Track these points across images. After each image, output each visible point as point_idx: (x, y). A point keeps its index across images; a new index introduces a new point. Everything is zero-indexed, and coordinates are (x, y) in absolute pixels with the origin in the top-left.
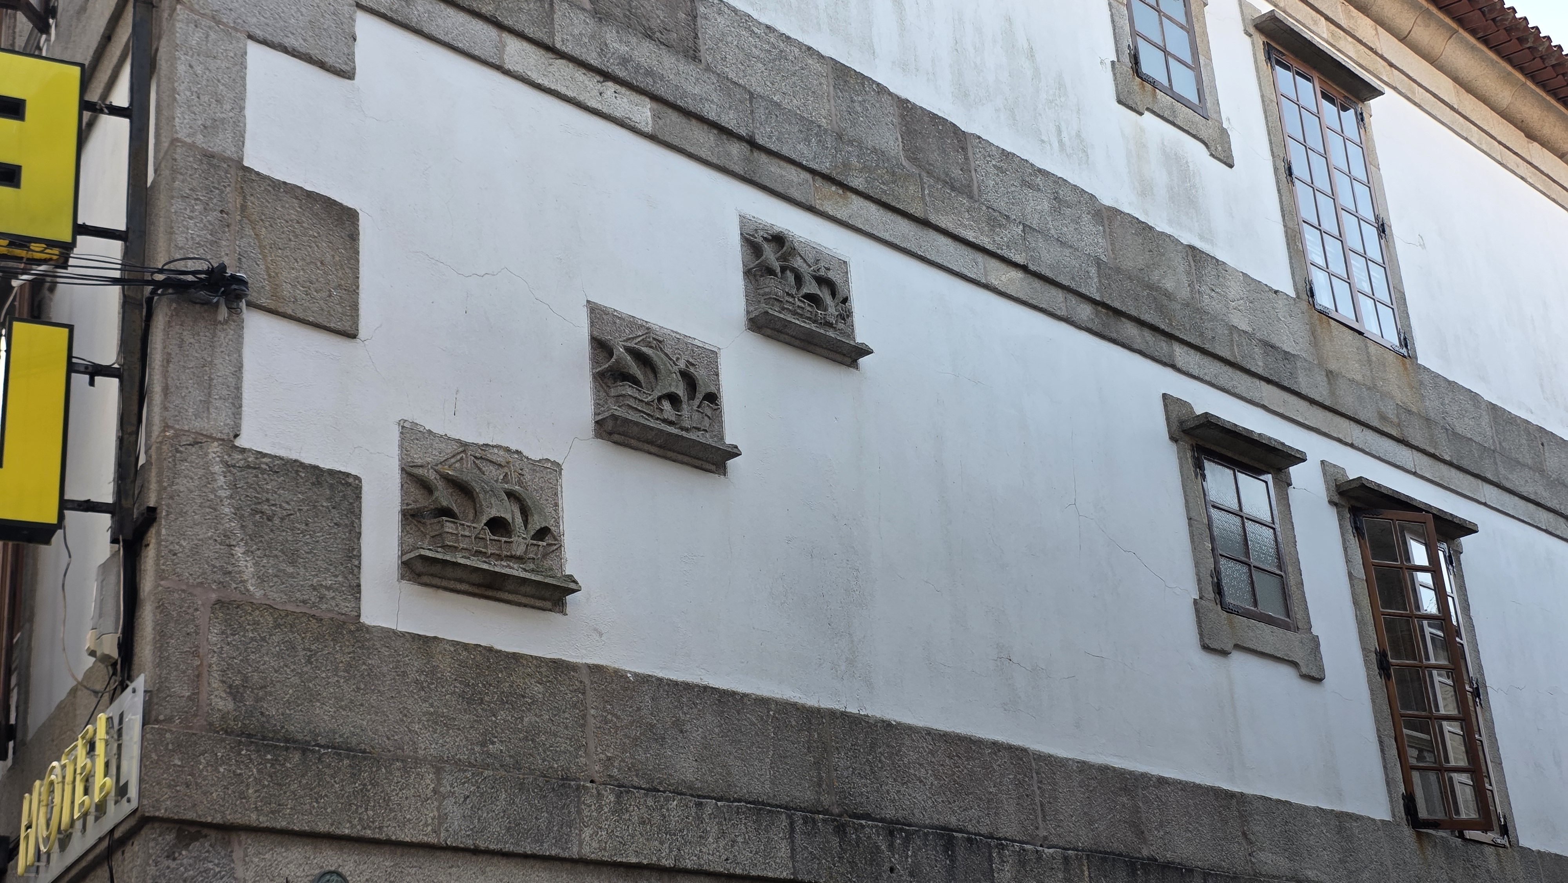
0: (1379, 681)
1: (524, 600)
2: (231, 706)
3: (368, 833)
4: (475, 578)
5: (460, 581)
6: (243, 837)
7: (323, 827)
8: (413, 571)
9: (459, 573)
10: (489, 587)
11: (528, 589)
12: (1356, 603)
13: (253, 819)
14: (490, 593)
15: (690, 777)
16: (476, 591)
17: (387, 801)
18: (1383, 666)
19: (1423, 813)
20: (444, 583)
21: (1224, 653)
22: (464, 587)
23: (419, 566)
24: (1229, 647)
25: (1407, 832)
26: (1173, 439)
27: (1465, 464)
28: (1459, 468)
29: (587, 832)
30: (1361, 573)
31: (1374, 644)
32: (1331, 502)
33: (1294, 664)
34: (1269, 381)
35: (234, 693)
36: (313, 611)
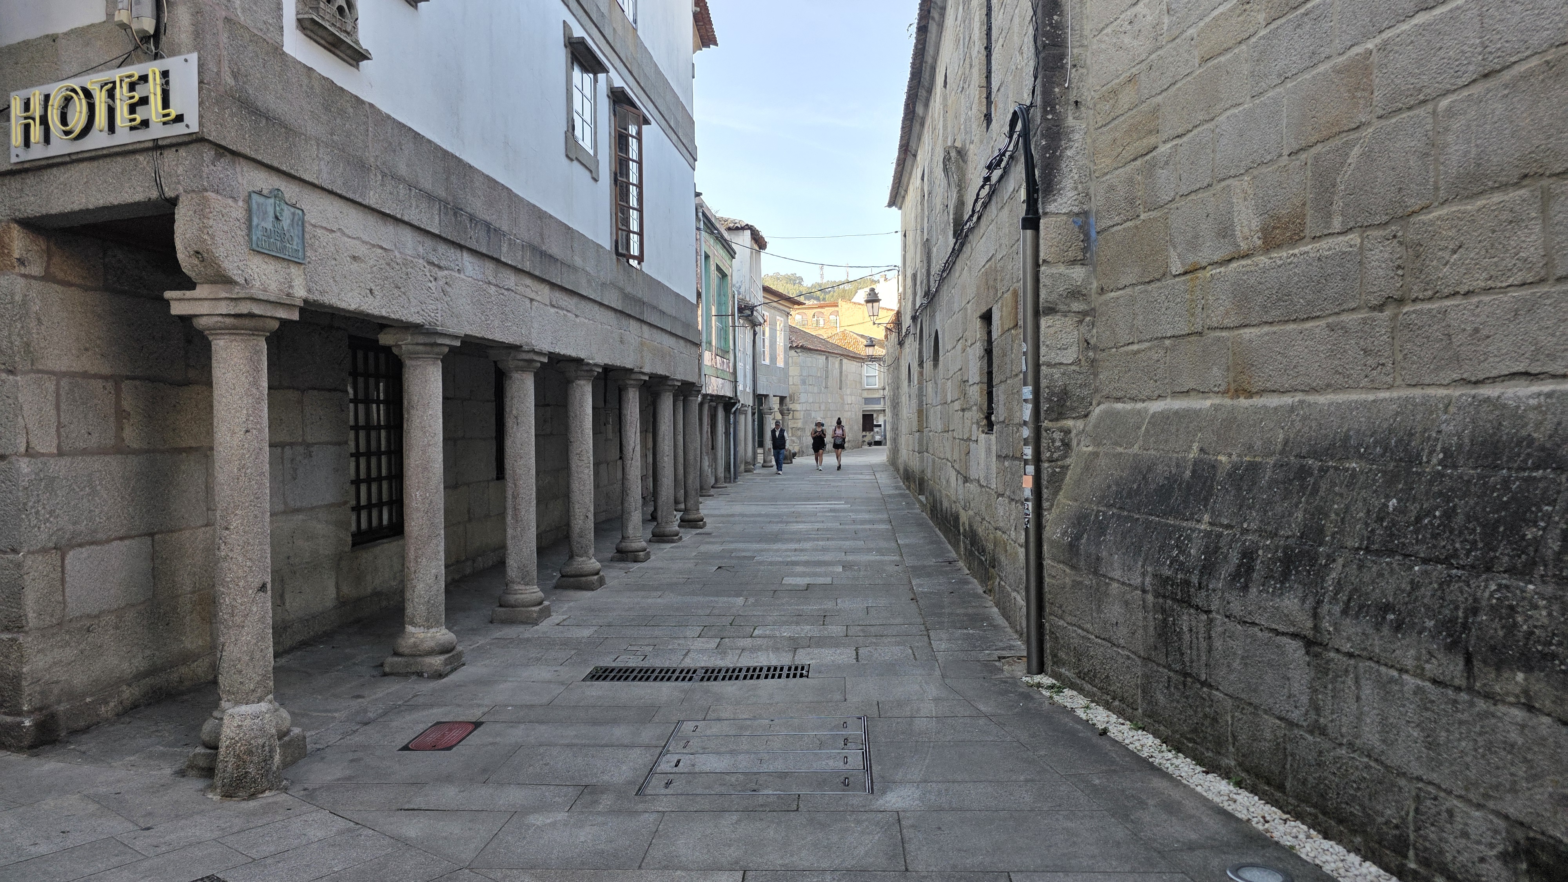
0: (613, 186)
1: (346, 58)
2: (233, 83)
3: (292, 172)
4: (330, 39)
5: (322, 38)
6: (241, 160)
7: (276, 164)
8: (302, 26)
9: (324, 34)
10: (333, 45)
11: (349, 52)
12: (610, 147)
13: (247, 151)
14: (333, 49)
15: (404, 174)
16: (326, 45)
17: (299, 156)
18: (616, 180)
19: (620, 250)
20: (315, 37)
21: (572, 160)
22: (323, 42)
23: (307, 24)
24: (574, 158)
25: (615, 257)
26: (566, 46)
27: (646, 89)
28: (644, 91)
29: (372, 193)
30: (613, 134)
31: (613, 169)
32: (608, 96)
33: (591, 171)
34: (596, 26)
35: (235, 76)
36: (264, 37)
